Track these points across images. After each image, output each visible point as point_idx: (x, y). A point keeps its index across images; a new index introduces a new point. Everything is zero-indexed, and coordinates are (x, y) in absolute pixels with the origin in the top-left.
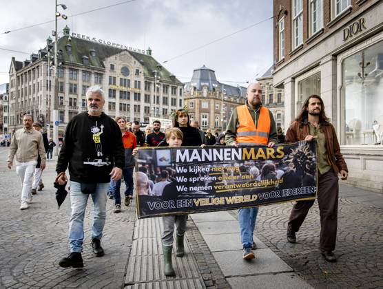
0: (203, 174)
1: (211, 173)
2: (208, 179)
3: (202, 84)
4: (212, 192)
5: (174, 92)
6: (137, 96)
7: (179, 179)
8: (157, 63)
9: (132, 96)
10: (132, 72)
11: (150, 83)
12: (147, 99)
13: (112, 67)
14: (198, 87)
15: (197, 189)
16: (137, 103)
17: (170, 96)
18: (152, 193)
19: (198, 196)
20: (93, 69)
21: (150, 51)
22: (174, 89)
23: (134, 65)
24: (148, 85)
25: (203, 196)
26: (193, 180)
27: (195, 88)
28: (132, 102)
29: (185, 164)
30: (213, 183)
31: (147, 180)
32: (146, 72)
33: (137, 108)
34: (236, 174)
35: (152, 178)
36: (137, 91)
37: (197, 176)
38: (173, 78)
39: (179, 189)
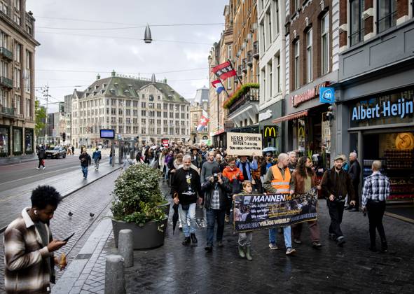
0: (263, 208)
1: (267, 207)
2: (265, 210)
3: (203, 100)
4: (267, 218)
5: (183, 109)
6: (159, 114)
7: (253, 211)
8: (171, 89)
9: (156, 114)
10: (156, 98)
11: (167, 104)
12: (165, 115)
13: (143, 96)
14: (200, 103)
15: (260, 216)
16: (159, 118)
17: (180, 112)
18: (241, 220)
19: (261, 221)
20: (132, 98)
21: (166, 81)
22: (183, 107)
23: (157, 93)
24: (165, 105)
25: (263, 220)
26: (259, 211)
27: (198, 104)
28: (156, 118)
29: (256, 203)
30: (267, 213)
31: (239, 213)
32: (164, 97)
33: (159, 122)
34: (278, 207)
35: (242, 211)
36: (159, 110)
37: (260, 209)
38: (182, 99)
39: (253, 217)
